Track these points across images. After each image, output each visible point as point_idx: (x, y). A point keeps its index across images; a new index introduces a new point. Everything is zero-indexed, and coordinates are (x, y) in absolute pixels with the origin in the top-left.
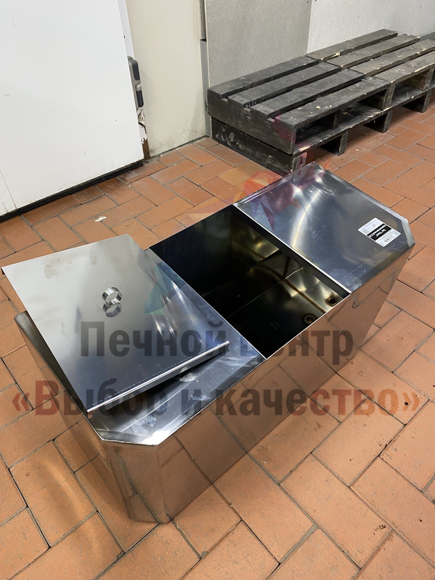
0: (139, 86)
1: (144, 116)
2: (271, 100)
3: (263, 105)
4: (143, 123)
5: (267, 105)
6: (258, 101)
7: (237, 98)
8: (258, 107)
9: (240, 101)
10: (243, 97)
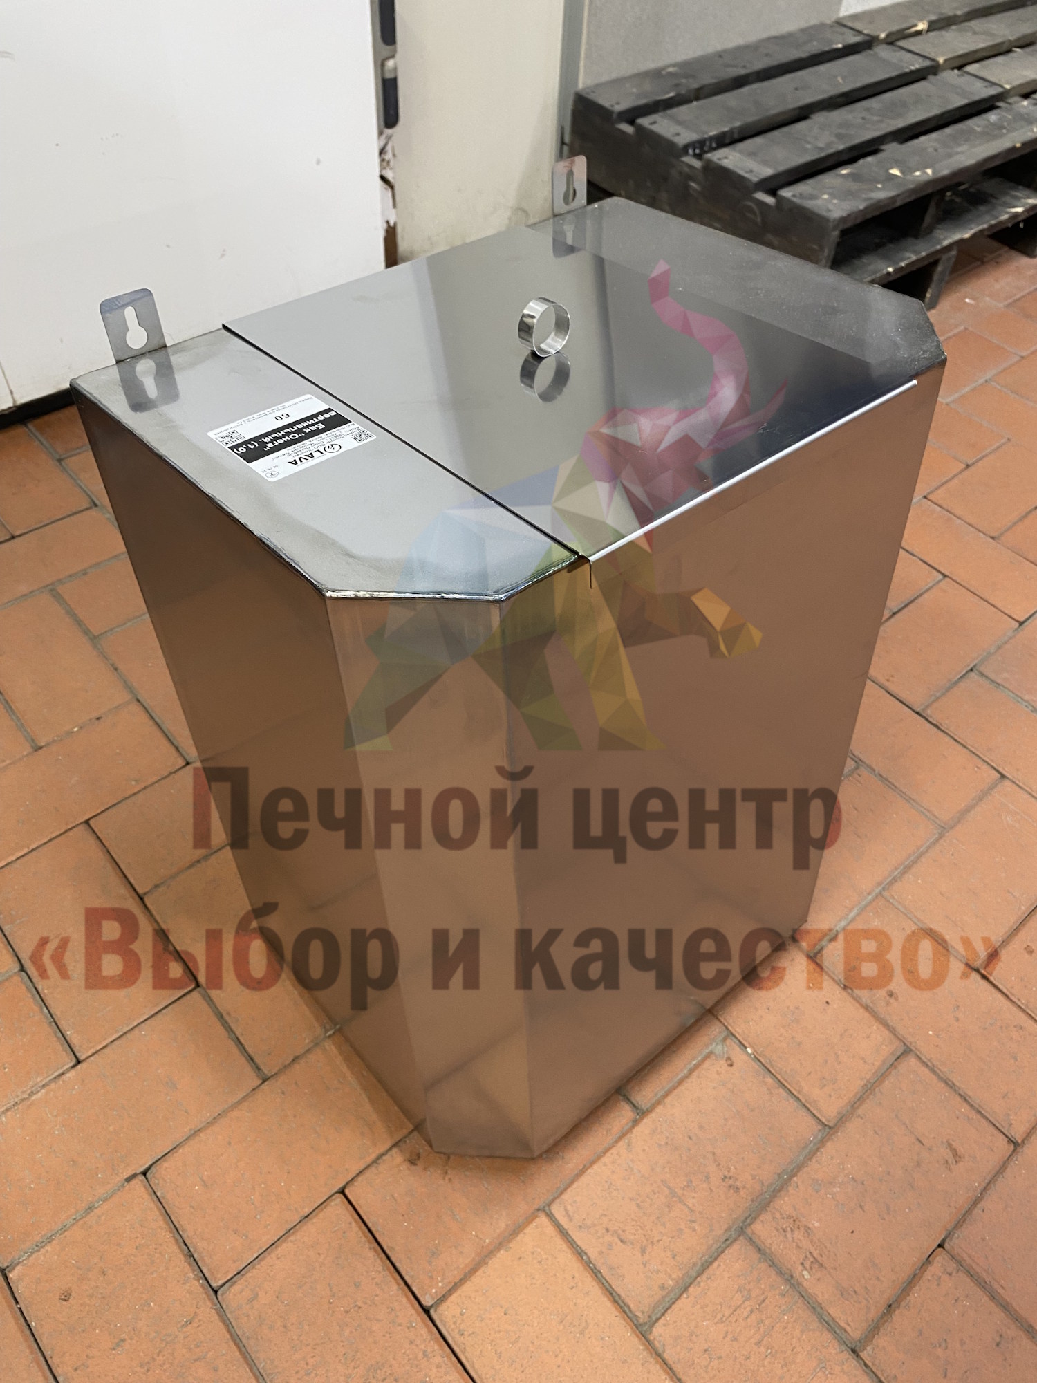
0: (390, 63)
1: (394, 155)
2: (758, 140)
3: (741, 152)
4: (389, 175)
5: (752, 154)
6: (724, 141)
7: (661, 125)
8: (726, 158)
9: (673, 136)
10: (680, 123)
